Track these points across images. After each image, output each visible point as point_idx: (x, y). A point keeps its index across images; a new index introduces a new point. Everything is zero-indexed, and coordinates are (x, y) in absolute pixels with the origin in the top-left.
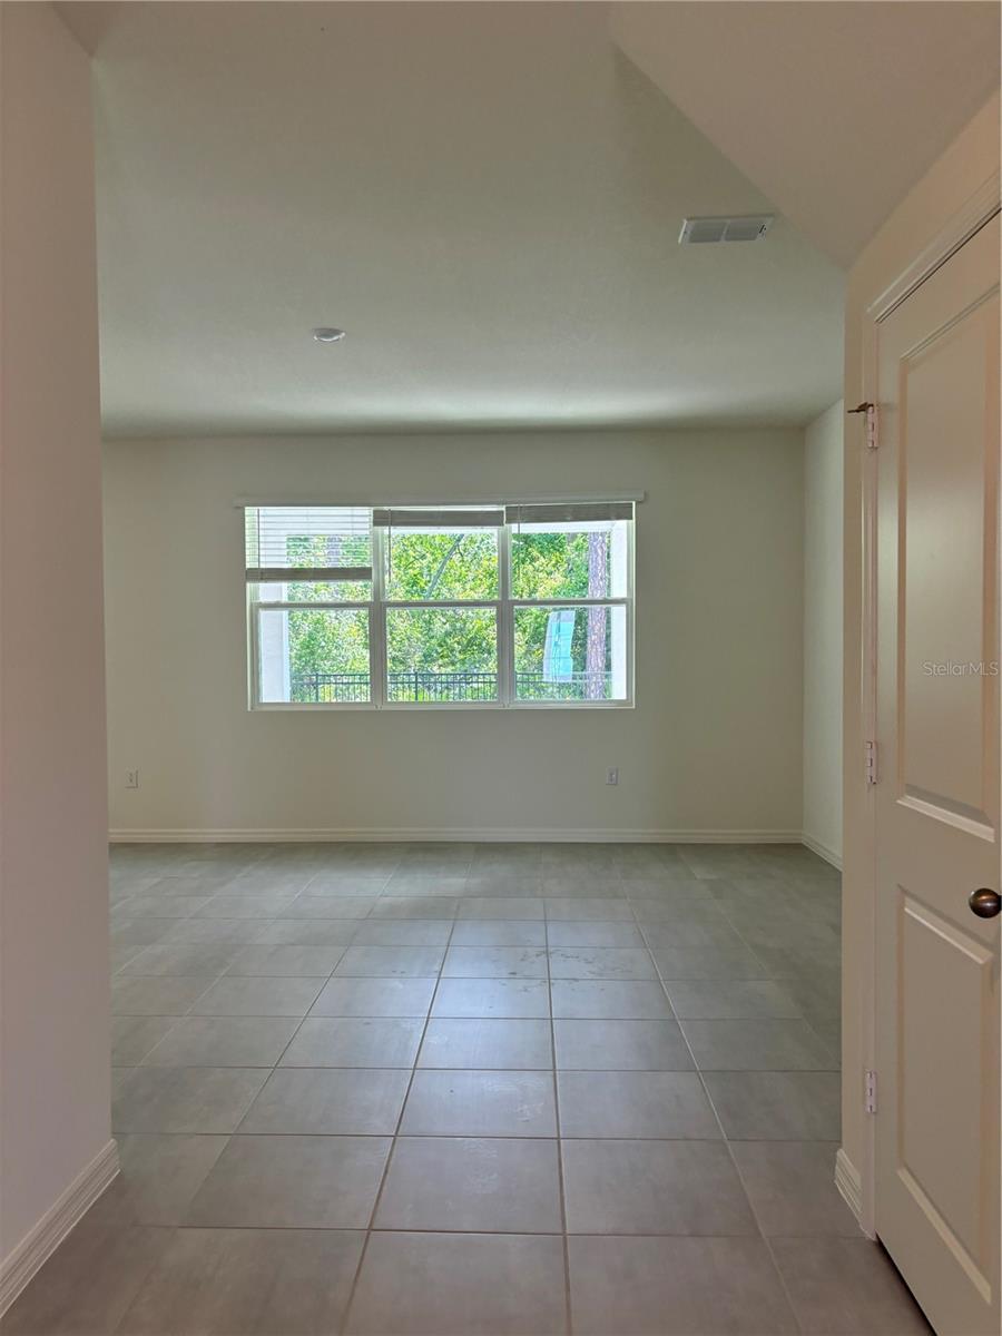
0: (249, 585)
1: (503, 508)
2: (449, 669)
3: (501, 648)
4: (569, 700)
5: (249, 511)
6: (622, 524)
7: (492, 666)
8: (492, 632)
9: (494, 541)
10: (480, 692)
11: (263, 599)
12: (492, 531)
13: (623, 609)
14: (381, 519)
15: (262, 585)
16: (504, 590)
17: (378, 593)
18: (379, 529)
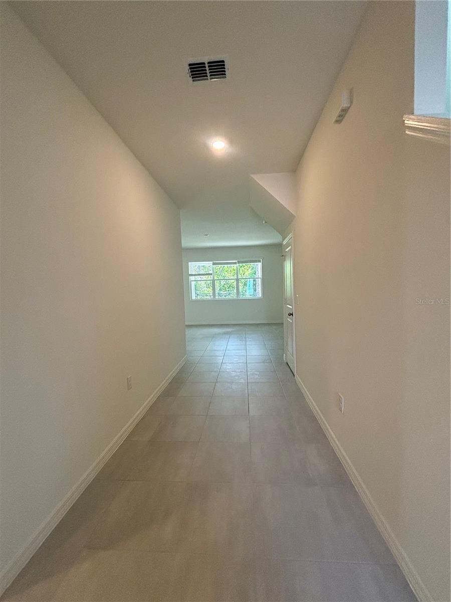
0: (190, 277)
1: (237, 261)
2: (226, 292)
3: (237, 287)
4: (251, 297)
5: (189, 263)
6: (259, 263)
7: (235, 291)
8: (235, 283)
9: (235, 268)
10: (233, 295)
11: (192, 280)
12: (235, 265)
13: (260, 279)
14: (214, 264)
15: (192, 277)
16: (237, 277)
17: (213, 277)
18: (214, 266)
